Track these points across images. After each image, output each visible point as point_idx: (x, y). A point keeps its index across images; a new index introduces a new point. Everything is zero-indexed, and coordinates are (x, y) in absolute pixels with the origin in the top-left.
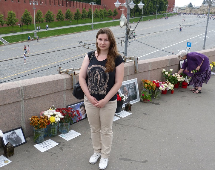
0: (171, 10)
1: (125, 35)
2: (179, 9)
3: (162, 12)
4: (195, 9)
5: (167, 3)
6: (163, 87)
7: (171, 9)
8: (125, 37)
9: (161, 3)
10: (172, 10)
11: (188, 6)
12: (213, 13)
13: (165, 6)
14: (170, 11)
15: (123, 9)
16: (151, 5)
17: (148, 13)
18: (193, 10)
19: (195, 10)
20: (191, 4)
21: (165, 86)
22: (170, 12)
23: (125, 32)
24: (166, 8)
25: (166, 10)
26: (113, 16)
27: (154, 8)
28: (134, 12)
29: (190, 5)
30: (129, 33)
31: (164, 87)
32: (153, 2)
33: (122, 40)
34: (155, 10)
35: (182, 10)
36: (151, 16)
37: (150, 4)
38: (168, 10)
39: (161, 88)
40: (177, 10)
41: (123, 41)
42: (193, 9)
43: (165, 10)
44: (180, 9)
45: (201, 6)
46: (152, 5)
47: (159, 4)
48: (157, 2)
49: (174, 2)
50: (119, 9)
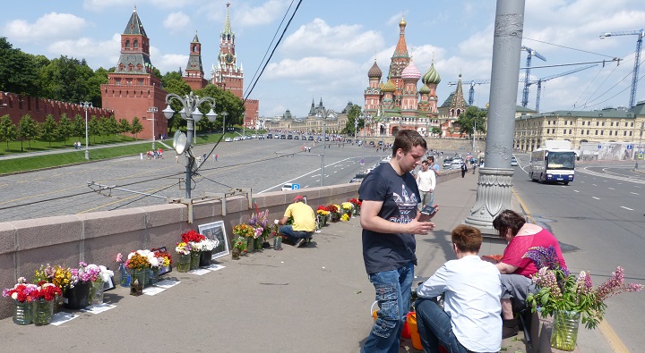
0: (252, 124)
2: (268, 121)
4: (297, 122)
5: (244, 109)
7: (252, 120)
8: (184, 173)
9: (231, 110)
10: (254, 124)
11: (284, 116)
13: (239, 115)
14: (250, 125)
15: (153, 120)
18: (294, 124)
19: (296, 124)
20: (288, 112)
22: (250, 127)
23: (186, 164)
24: (242, 120)
25: (242, 123)
26: (133, 133)
29: (288, 115)
30: (193, 166)
33: (179, 179)
35: (273, 123)
38: (246, 124)
41: (182, 180)
42: (293, 122)
43: (240, 122)
44: (269, 123)
45: (307, 118)
47: (227, 112)
49: (257, 108)
50: (144, 118)
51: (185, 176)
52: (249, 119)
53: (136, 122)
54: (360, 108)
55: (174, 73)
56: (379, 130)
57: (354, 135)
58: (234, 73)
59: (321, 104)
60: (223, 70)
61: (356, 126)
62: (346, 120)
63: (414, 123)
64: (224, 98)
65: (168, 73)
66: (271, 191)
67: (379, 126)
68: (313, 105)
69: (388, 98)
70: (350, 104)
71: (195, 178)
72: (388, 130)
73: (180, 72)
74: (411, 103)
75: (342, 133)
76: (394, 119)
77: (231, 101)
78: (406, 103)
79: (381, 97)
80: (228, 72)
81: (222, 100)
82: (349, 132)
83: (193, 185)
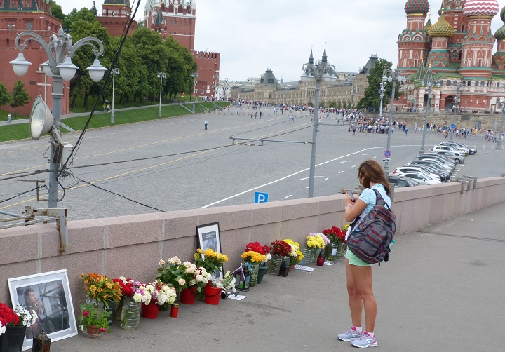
0: (208, 91)
1: (48, 166)
2: (235, 88)
3: (179, 96)
4: (283, 89)
5: (195, 68)
6: (142, 293)
7: (208, 86)
8: (47, 171)
9: (173, 69)
10: (213, 92)
11: (262, 80)
12: (340, 103)
13: (187, 78)
14: (206, 94)
15: (45, 85)
16: (140, 72)
17: (132, 98)
18: (279, 92)
19: (283, 92)
20: (269, 72)
21: (149, 290)
22: (205, 97)
23: (49, 154)
24: (191, 85)
25: (191, 91)
26: (14, 106)
27: (151, 83)
28: (86, 95)
29: (269, 78)
30: (60, 158)
31: (147, 293)
32: (146, 63)
33: (38, 181)
34: (154, 90)
35: (243, 91)
36: (142, 110)
37: (136, 69)
38: (199, 92)
39: (137, 297)
40: (228, 91)
41: (43, 184)
42: (277, 89)
43: (187, 89)
44: (237, 90)
45: (301, 82)
46: (146, 73)
47: (167, 72)
48: (161, 62)
49: (217, 67)
50: (33, 83)
51: (46, 177)
52: (203, 84)
53: (19, 89)
54: (390, 65)
55: (84, 11)
56: (421, 101)
57: (377, 111)
58: (181, 10)
59: (324, 59)
60: (163, 5)
61: (382, 96)
62: (366, 85)
63: (485, 91)
64: (162, 50)
65: (74, 11)
66: (227, 203)
67: (422, 96)
68: (311, 60)
69: (438, 46)
70: (373, 59)
71: (64, 181)
72: (437, 102)
73: (94, 10)
74: (481, 54)
75: (359, 107)
76: (449, 83)
77: (175, 55)
78: (470, 55)
79: (428, 46)
80: (171, 9)
81: (158, 52)
82: (370, 104)
83: (60, 193)
